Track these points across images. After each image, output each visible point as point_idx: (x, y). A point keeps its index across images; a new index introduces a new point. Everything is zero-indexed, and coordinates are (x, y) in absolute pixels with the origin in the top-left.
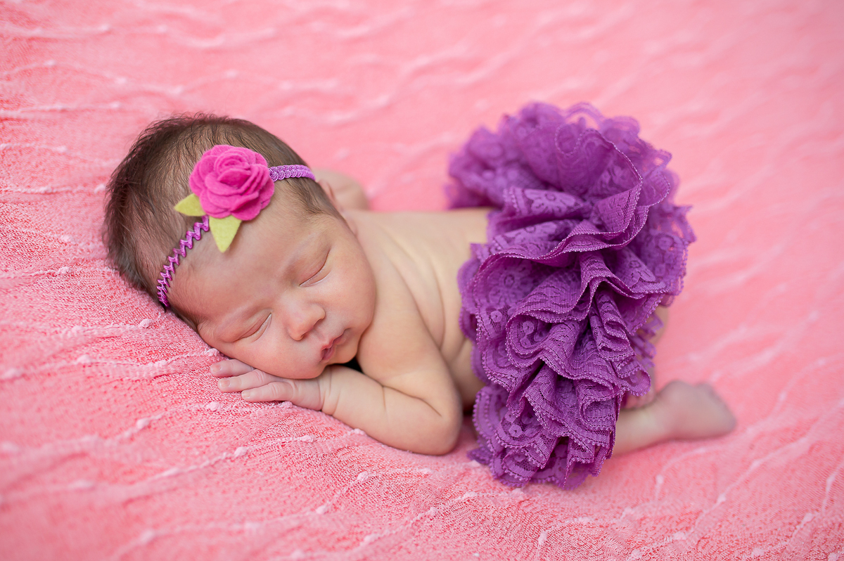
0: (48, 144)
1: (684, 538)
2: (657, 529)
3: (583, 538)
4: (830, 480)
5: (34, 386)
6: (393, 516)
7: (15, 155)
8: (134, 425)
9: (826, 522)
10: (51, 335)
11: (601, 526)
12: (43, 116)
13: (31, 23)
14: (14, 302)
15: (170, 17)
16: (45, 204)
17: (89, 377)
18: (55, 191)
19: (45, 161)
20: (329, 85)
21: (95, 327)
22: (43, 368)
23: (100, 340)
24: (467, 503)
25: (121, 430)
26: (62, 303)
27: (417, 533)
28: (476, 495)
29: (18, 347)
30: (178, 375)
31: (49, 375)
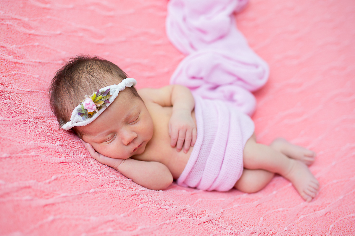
0: (32, 74)
5: (13, 161)
6: (151, 222)
7: (19, 76)
8: (51, 178)
10: (22, 143)
12: (31, 63)
13: (31, 28)
14: (9, 130)
15: (85, 30)
16: (28, 95)
17: (34, 160)
18: (32, 91)
19: (30, 80)
20: (145, 61)
21: (39, 143)
22: (17, 155)
23: (40, 147)
24: (182, 221)
25: (45, 179)
26: (28, 132)
27: (160, 229)
28: (186, 218)
29: (8, 146)
30: (70, 163)
31: (19, 158)
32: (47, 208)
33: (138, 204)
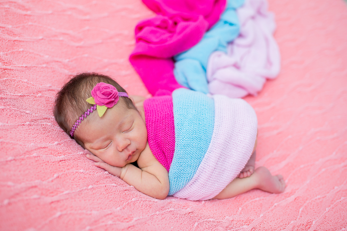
0: (20, 78)
1: (247, 227)
2: (238, 224)
3: (210, 226)
4: (301, 210)
5: (18, 163)
6: (144, 213)
7: (9, 82)
8: (53, 176)
9: (298, 224)
10: (23, 146)
11: (217, 222)
12: (19, 69)
13: (15, 35)
14: (10, 134)
15: (64, 34)
16: (20, 100)
17: (37, 161)
18: (23, 95)
19: (20, 84)
21: (38, 144)
22: (21, 157)
23: (40, 148)
24: (170, 212)
25: (48, 178)
26: (27, 135)
27: (152, 219)
28: (174, 209)
29: (12, 150)
30: (69, 161)
31: (23, 160)
32: (53, 205)
33: (130, 198)
